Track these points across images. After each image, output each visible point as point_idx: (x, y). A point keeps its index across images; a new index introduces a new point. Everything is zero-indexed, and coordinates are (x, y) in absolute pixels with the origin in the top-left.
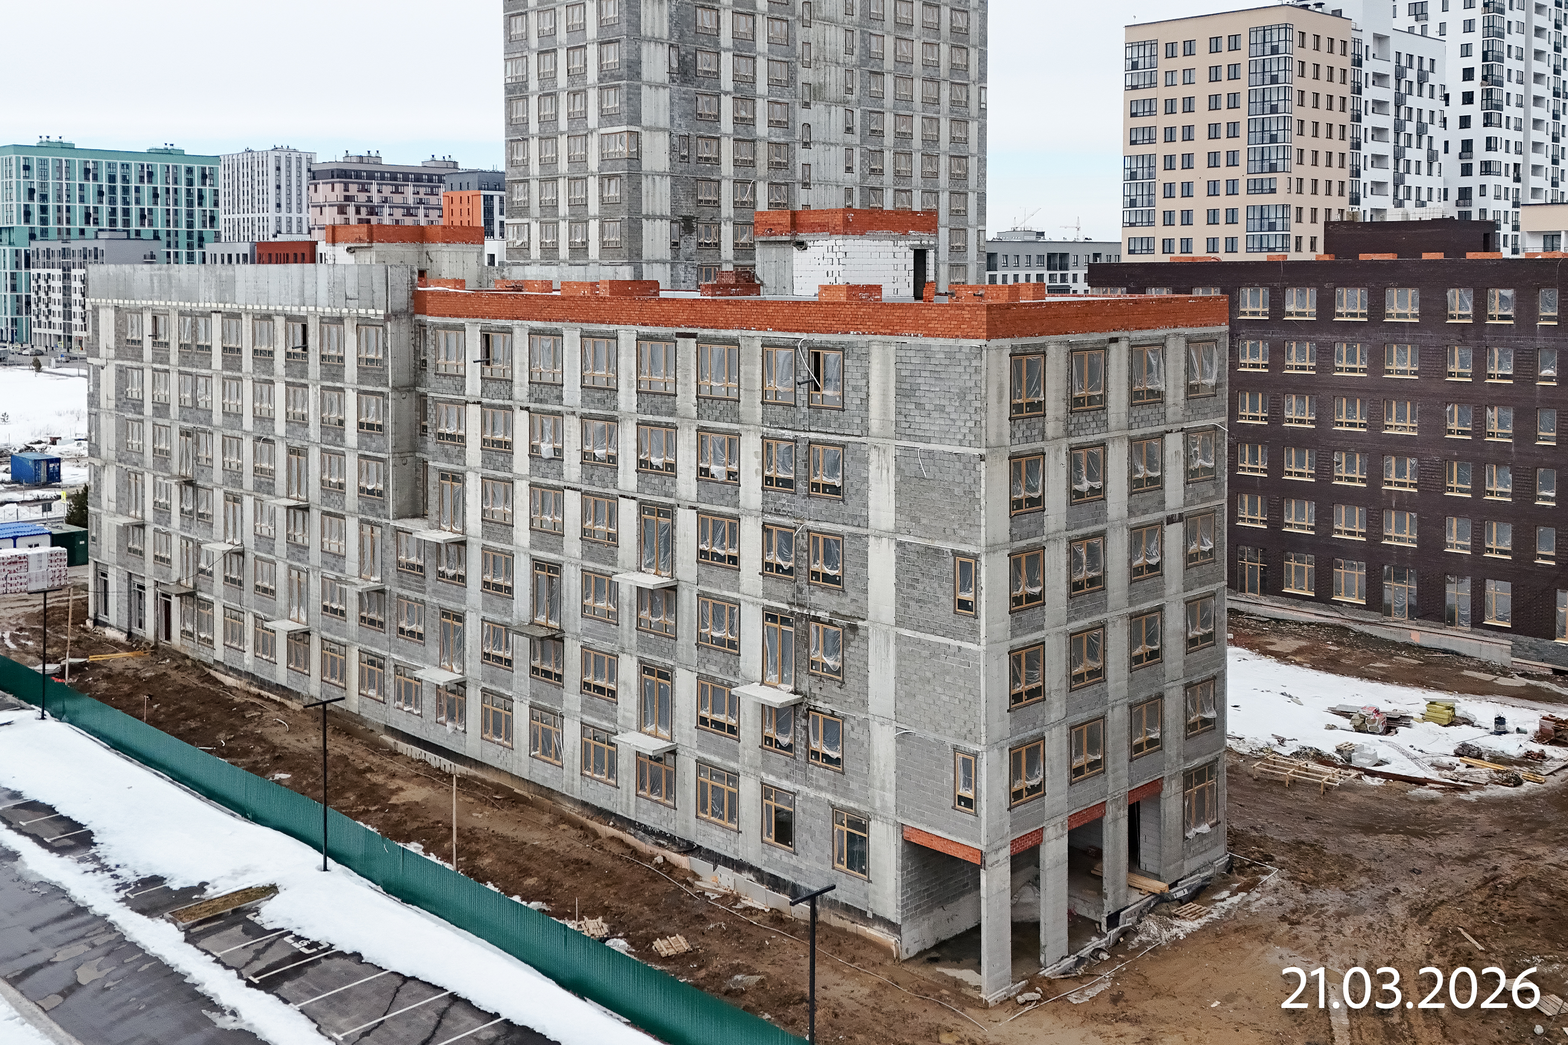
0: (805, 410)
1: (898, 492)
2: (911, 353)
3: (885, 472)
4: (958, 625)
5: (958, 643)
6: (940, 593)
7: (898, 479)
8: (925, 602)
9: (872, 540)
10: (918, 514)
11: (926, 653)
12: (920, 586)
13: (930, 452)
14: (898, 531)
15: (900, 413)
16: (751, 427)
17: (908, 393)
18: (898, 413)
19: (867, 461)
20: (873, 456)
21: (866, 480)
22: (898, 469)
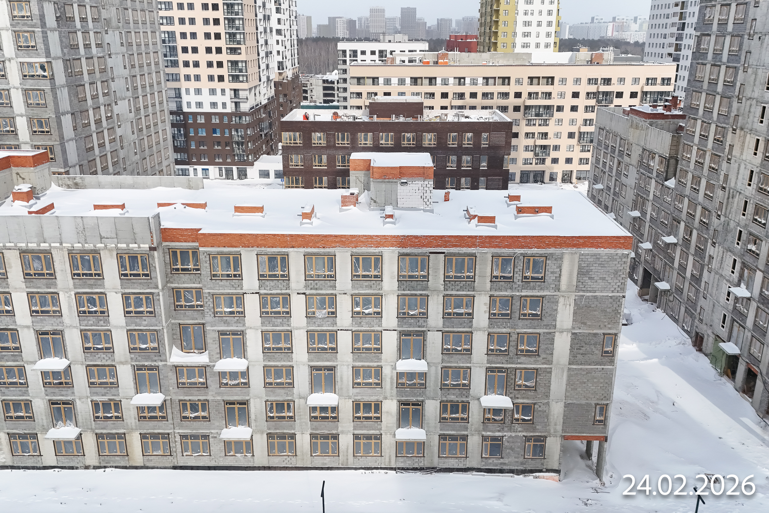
0: (520, 283)
1: (575, 313)
2: (589, 257)
3: (568, 306)
4: (604, 360)
5: (603, 367)
6: (594, 349)
7: (576, 308)
8: (585, 354)
9: (557, 334)
10: (585, 321)
11: (583, 373)
12: (584, 349)
13: (595, 296)
14: (573, 328)
15: (579, 282)
16: (483, 292)
17: (585, 273)
18: (578, 281)
19: (557, 302)
20: (561, 300)
21: (556, 310)
22: (576, 304)
